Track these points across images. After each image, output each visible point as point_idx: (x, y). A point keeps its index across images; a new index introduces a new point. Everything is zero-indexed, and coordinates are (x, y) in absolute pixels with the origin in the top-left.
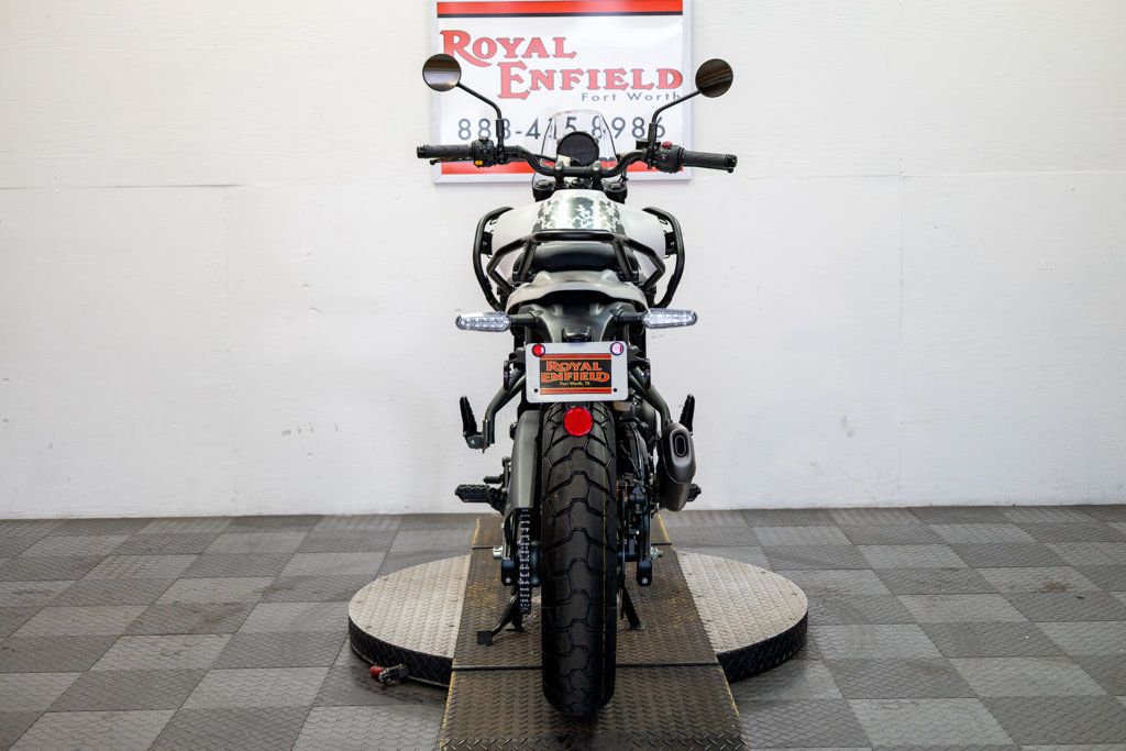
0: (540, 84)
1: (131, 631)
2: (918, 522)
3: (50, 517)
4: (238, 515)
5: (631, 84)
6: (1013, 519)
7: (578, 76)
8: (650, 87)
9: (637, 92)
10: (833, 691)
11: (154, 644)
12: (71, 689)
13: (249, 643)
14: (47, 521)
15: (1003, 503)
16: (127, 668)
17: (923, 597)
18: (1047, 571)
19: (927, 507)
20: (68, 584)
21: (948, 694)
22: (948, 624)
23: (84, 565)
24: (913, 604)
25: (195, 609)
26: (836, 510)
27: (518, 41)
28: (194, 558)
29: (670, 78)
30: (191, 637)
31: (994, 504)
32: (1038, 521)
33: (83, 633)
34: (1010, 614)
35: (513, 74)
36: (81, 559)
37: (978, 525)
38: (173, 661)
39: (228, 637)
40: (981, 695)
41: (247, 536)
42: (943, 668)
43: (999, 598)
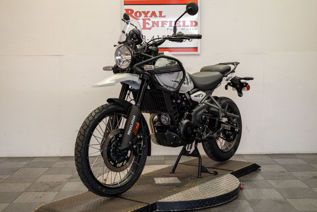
0: (155, 25)
1: (27, 190)
2: (270, 158)
3: (5, 157)
4: (62, 156)
5: (182, 25)
6: (299, 157)
7: (166, 23)
8: (188, 26)
9: (184, 28)
10: (250, 209)
11: (34, 194)
12: (6, 208)
13: (64, 194)
14: (4, 158)
15: (295, 153)
16: (24, 202)
17: (275, 180)
18: (312, 172)
19: (272, 154)
20: (8, 176)
21: (288, 210)
22: (284, 188)
23: (13, 171)
24: (272, 183)
25: (47, 184)
26: (244, 155)
27: (148, 12)
28: (48, 168)
29: (194, 24)
30: (45, 193)
31: (293, 153)
32: (307, 158)
33: (11, 191)
34: (303, 185)
35: (146, 22)
36: (13, 169)
37: (289, 159)
38: (39, 200)
39: (57, 192)
40: (298, 210)
41: (64, 162)
42: (285, 202)
43: (298, 180)
